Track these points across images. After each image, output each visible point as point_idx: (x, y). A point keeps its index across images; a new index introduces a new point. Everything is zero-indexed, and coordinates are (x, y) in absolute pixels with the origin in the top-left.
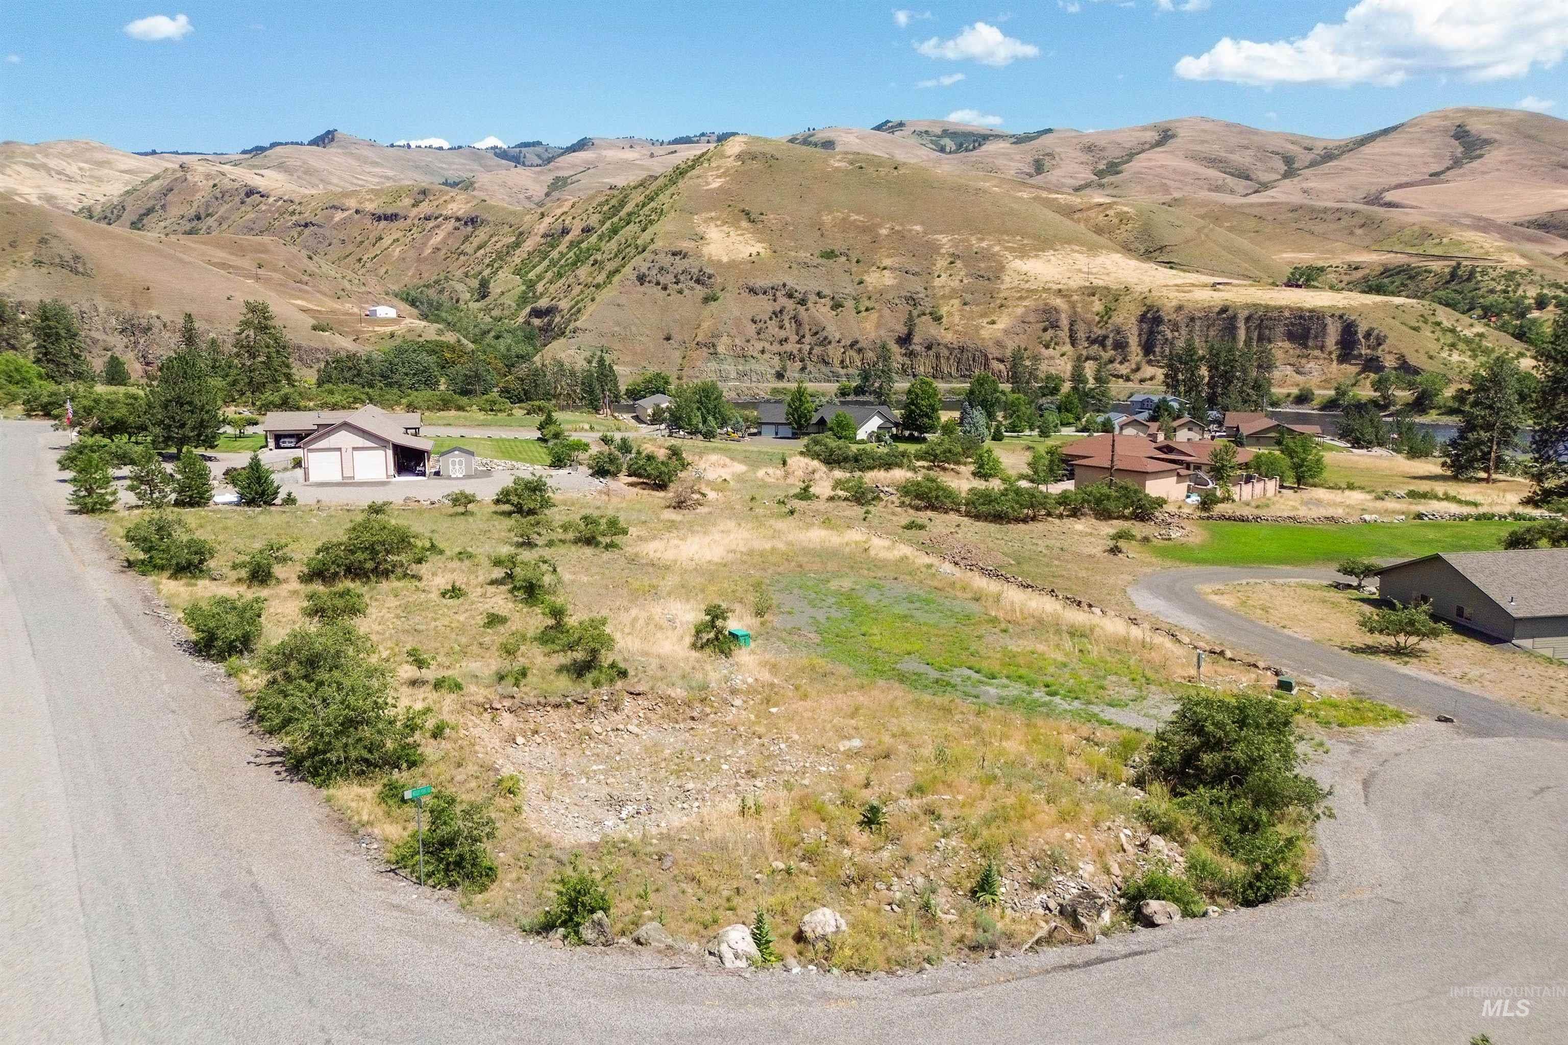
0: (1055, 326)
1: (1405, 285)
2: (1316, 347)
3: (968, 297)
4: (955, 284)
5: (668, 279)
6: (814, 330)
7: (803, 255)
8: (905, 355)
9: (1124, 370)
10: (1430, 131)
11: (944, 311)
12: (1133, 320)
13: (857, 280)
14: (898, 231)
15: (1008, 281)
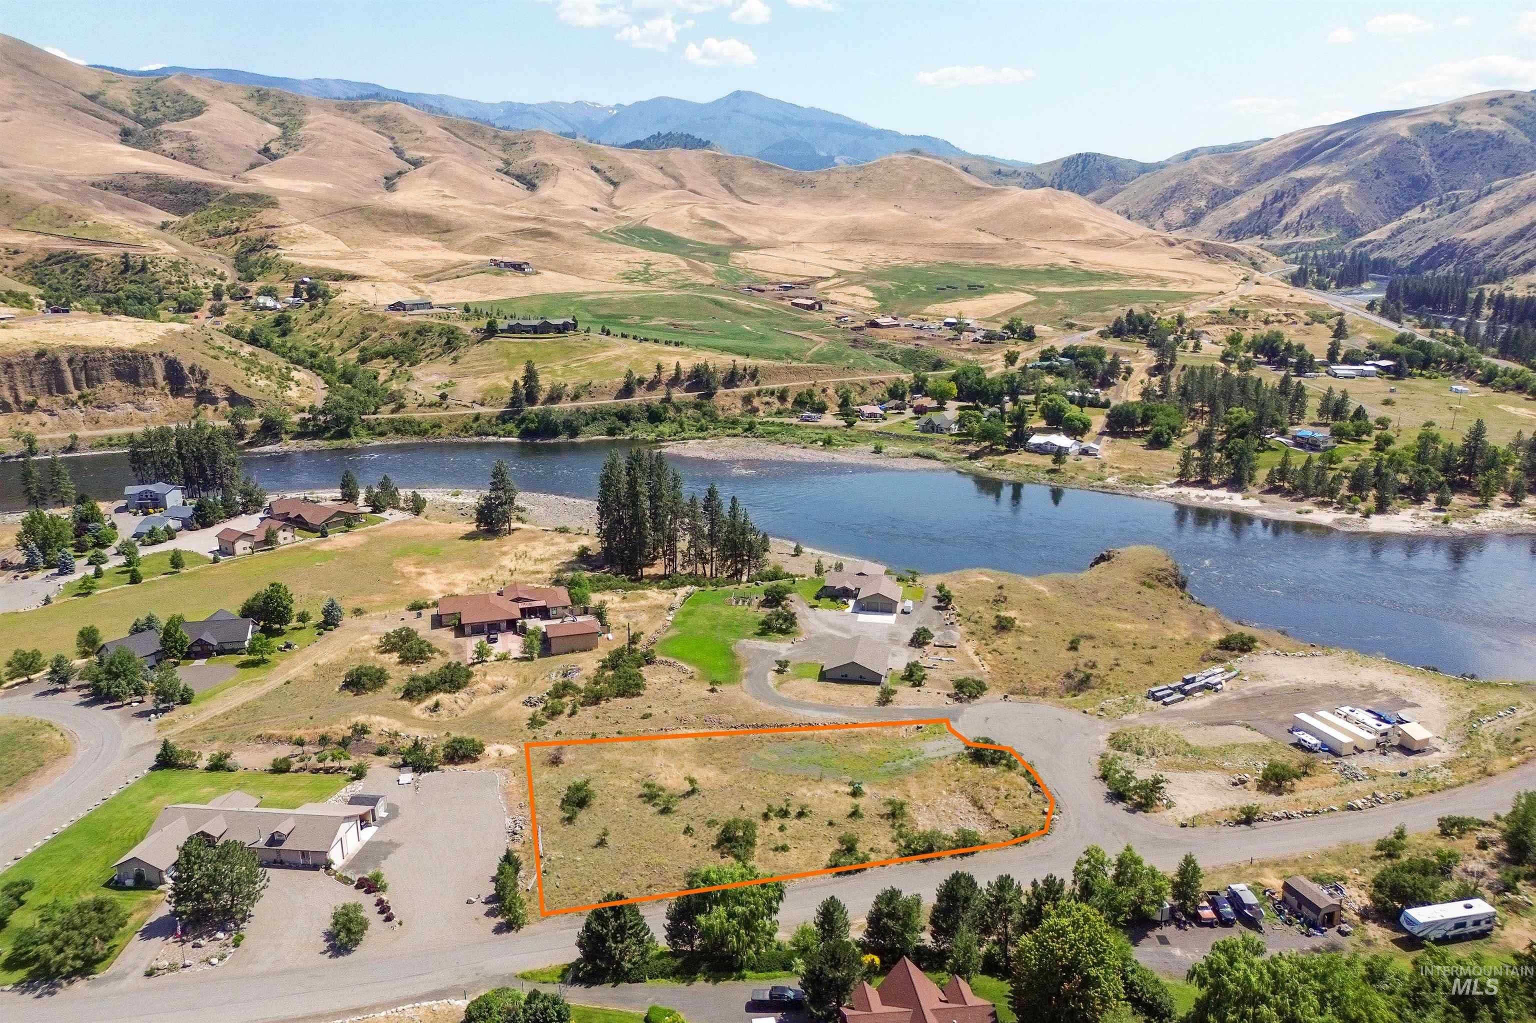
1: (82, 274)
2: (149, 385)
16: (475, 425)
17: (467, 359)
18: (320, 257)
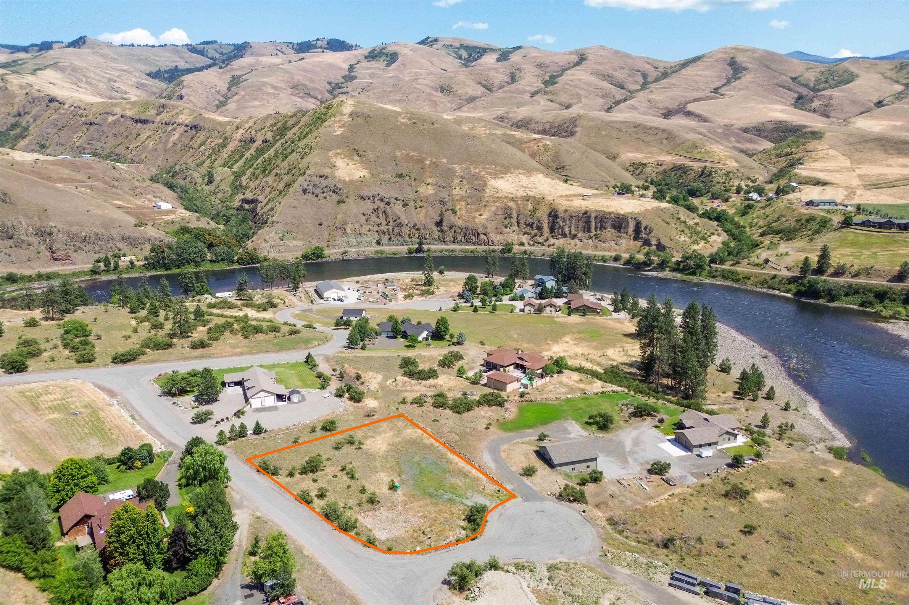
0: (510, 217)
1: (682, 177)
2: (624, 233)
3: (469, 201)
4: (463, 193)
5: (318, 191)
6: (394, 219)
7: (387, 176)
8: (439, 231)
9: (541, 240)
10: (717, 61)
11: (458, 208)
12: (546, 216)
13: (415, 190)
14: (435, 163)
15: (489, 192)
16: (770, 282)
17: (819, 240)
18: (821, 171)
